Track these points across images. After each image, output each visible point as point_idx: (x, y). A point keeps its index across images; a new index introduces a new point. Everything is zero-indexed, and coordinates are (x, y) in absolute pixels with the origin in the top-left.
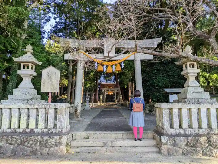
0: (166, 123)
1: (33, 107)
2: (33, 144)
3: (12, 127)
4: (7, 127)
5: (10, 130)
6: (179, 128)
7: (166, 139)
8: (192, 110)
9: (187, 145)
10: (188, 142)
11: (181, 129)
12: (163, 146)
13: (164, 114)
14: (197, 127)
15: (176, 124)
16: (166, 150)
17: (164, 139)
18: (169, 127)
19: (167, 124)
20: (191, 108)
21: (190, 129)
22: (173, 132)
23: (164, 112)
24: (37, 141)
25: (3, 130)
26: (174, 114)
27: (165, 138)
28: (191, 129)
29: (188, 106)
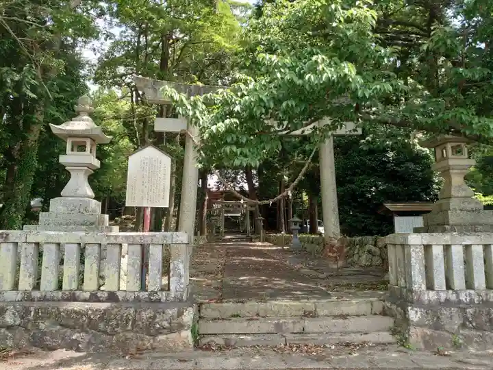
0: (417, 279)
1: (115, 242)
2: (117, 325)
3: (65, 286)
4: (53, 286)
5: (60, 293)
6: (444, 288)
7: (419, 313)
8: (473, 248)
9: (463, 326)
10: (466, 319)
11: (451, 292)
12: (412, 330)
13: (413, 259)
14: (484, 286)
15: (439, 281)
16: (420, 337)
17: (414, 315)
18: (424, 287)
19: (420, 281)
20: (471, 245)
21: (468, 291)
22: (434, 298)
23: (413, 254)
24: (127, 321)
25: (44, 294)
26: (434, 258)
27: (417, 312)
28: (472, 292)
29: (464, 241)
